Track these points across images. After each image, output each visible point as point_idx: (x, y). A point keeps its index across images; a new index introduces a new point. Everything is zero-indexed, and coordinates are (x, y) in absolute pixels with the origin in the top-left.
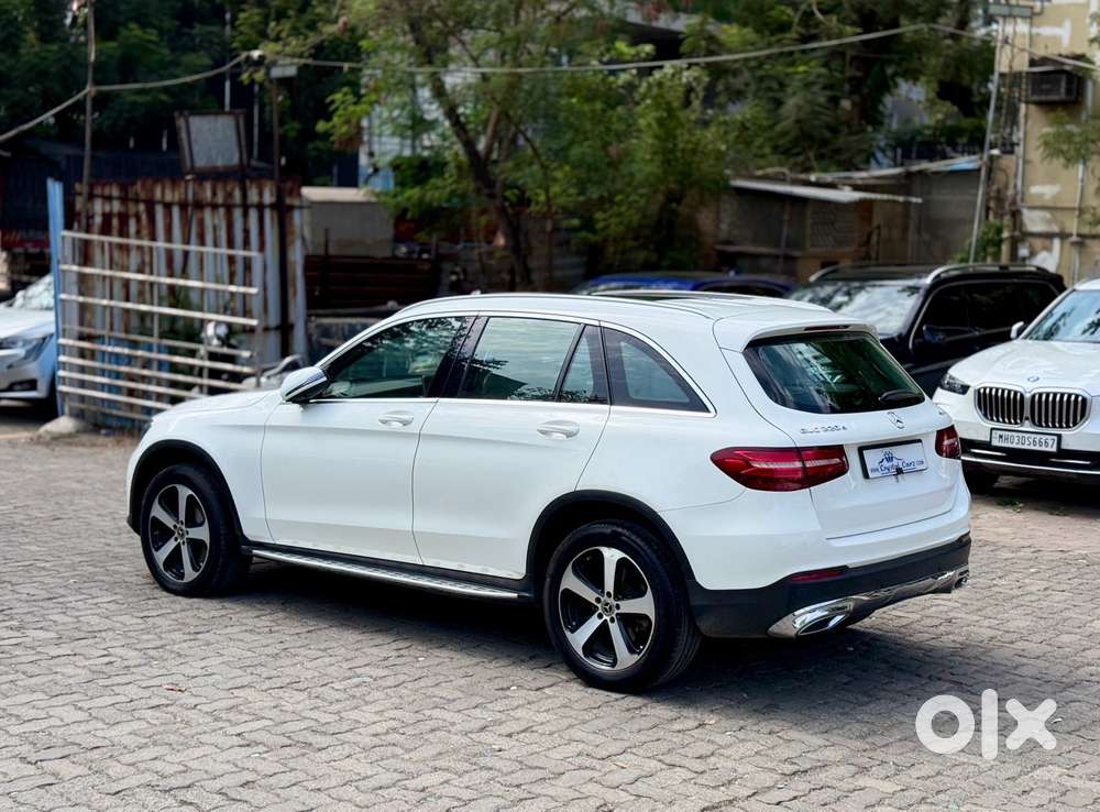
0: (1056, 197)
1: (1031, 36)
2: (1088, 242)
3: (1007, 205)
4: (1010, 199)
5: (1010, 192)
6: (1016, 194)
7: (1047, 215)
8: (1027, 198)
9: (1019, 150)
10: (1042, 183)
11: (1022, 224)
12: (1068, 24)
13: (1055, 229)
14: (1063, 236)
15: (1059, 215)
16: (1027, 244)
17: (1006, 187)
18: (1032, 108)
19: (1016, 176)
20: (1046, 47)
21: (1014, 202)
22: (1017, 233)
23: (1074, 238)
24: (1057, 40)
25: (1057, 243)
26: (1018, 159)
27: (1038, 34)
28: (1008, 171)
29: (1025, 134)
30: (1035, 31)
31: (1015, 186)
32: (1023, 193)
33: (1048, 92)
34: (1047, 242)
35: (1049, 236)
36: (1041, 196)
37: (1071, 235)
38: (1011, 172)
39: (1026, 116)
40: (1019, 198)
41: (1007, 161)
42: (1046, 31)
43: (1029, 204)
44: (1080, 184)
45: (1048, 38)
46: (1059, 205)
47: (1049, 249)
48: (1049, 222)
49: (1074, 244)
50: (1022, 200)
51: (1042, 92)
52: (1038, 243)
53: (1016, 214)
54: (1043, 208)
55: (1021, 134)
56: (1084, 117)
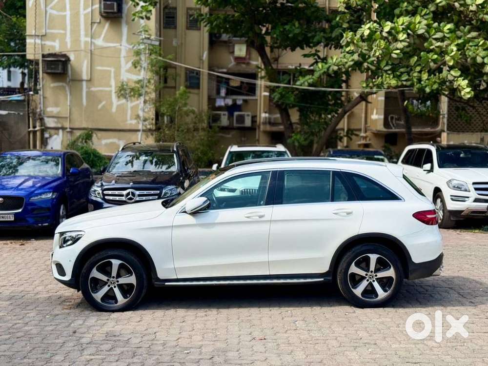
0: (59, 113)
1: (42, 45)
2: (74, 131)
3: (37, 116)
4: (38, 113)
5: (38, 110)
6: (41, 111)
7: (55, 120)
8: (45, 113)
9: (41, 92)
10: (52, 107)
11: (44, 124)
12: (57, 41)
13: (60, 126)
14: (63, 129)
15: (60, 120)
16: (48, 132)
17: (36, 108)
18: (45, 75)
19: (40, 103)
20: (49, 50)
21: (40, 115)
22: (43, 128)
23: (68, 130)
24: (53, 47)
25: (61, 131)
26: (40, 95)
27: (45, 44)
28: (37, 102)
29: (43, 86)
30: (43, 43)
31: (40, 108)
32: (44, 111)
33: (54, 69)
34: (56, 131)
35: (57, 129)
36: (52, 112)
37: (66, 128)
38: (38, 102)
39: (43, 78)
40: (42, 112)
41: (36, 97)
42: (48, 43)
43: (47, 115)
44: (69, 107)
45: (50, 46)
46: (60, 116)
47: (58, 134)
48: (56, 123)
49: (68, 132)
50: (44, 113)
51: (52, 69)
52: (53, 132)
53: (42, 120)
54: (53, 117)
55: (41, 86)
56: (68, 80)
